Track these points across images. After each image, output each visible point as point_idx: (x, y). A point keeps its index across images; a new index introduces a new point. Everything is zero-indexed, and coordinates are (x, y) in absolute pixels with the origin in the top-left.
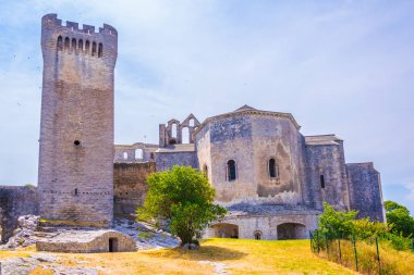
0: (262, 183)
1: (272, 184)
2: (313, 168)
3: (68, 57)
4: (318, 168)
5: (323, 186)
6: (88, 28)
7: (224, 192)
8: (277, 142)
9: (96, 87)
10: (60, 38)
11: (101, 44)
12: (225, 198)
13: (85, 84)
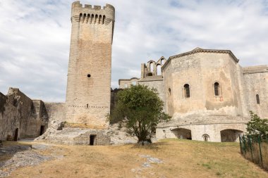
0: (209, 100)
1: (217, 100)
2: (250, 90)
3: (86, 25)
4: (253, 90)
5: (258, 102)
6: (97, 8)
7: (181, 107)
8: (220, 71)
9: (101, 41)
10: (81, 14)
11: (104, 16)
12: (182, 111)
13: (95, 40)
